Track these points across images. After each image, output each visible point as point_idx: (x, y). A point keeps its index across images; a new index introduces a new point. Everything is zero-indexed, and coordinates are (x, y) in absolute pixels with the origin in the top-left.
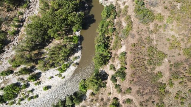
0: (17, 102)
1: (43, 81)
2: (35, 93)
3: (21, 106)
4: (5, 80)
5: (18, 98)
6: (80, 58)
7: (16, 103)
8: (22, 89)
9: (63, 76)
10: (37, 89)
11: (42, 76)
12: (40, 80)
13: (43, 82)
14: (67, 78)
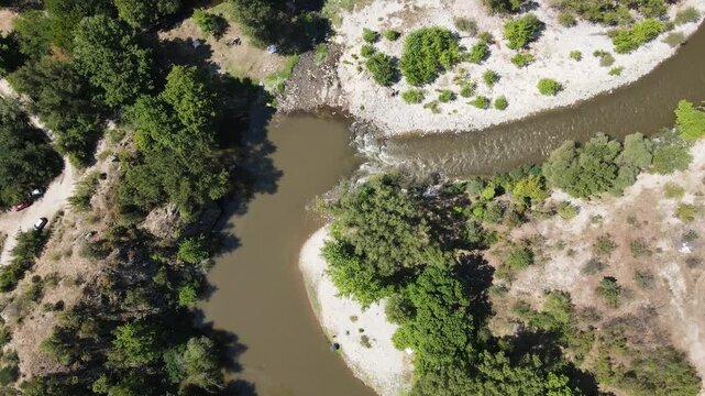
0: (429, 99)
1: (539, 59)
2: (496, 92)
3: (438, 116)
4: (411, 7)
5: (435, 85)
6: (699, 23)
7: (424, 102)
8: (458, 61)
9: (615, 65)
10: (508, 78)
11: (542, 39)
12: (532, 52)
13: (538, 63)
14: (629, 77)
